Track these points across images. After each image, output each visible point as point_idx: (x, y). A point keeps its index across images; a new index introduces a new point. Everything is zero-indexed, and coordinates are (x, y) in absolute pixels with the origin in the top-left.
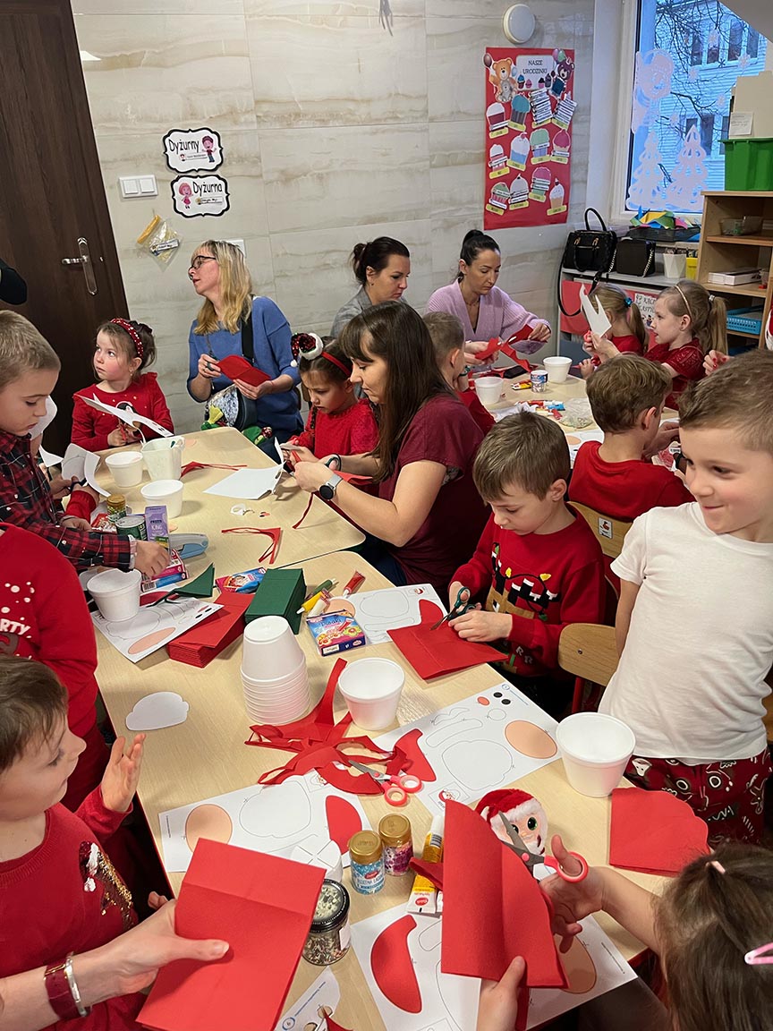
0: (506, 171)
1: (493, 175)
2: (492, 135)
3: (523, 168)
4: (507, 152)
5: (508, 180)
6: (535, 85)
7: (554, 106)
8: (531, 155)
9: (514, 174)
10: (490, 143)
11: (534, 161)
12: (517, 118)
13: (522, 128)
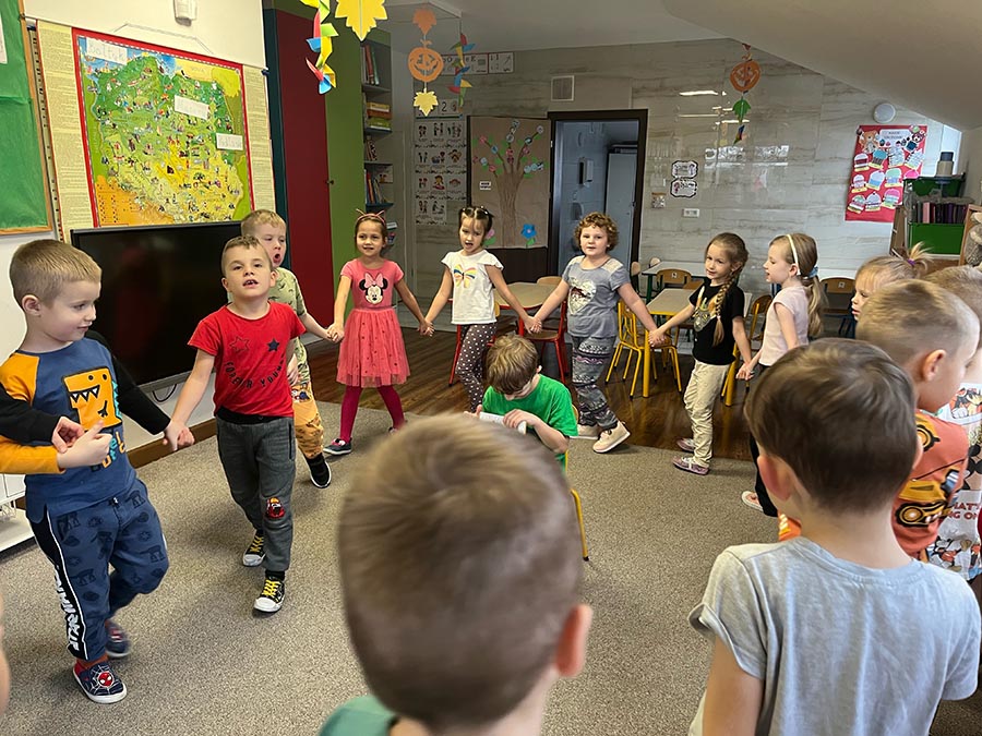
0: (865, 189)
1: (853, 191)
2: (856, 170)
3: (878, 189)
4: (867, 179)
5: (865, 194)
6: (893, 143)
7: (907, 156)
8: (885, 181)
9: (871, 191)
10: (853, 174)
11: (887, 185)
12: (878, 161)
13: (881, 167)
